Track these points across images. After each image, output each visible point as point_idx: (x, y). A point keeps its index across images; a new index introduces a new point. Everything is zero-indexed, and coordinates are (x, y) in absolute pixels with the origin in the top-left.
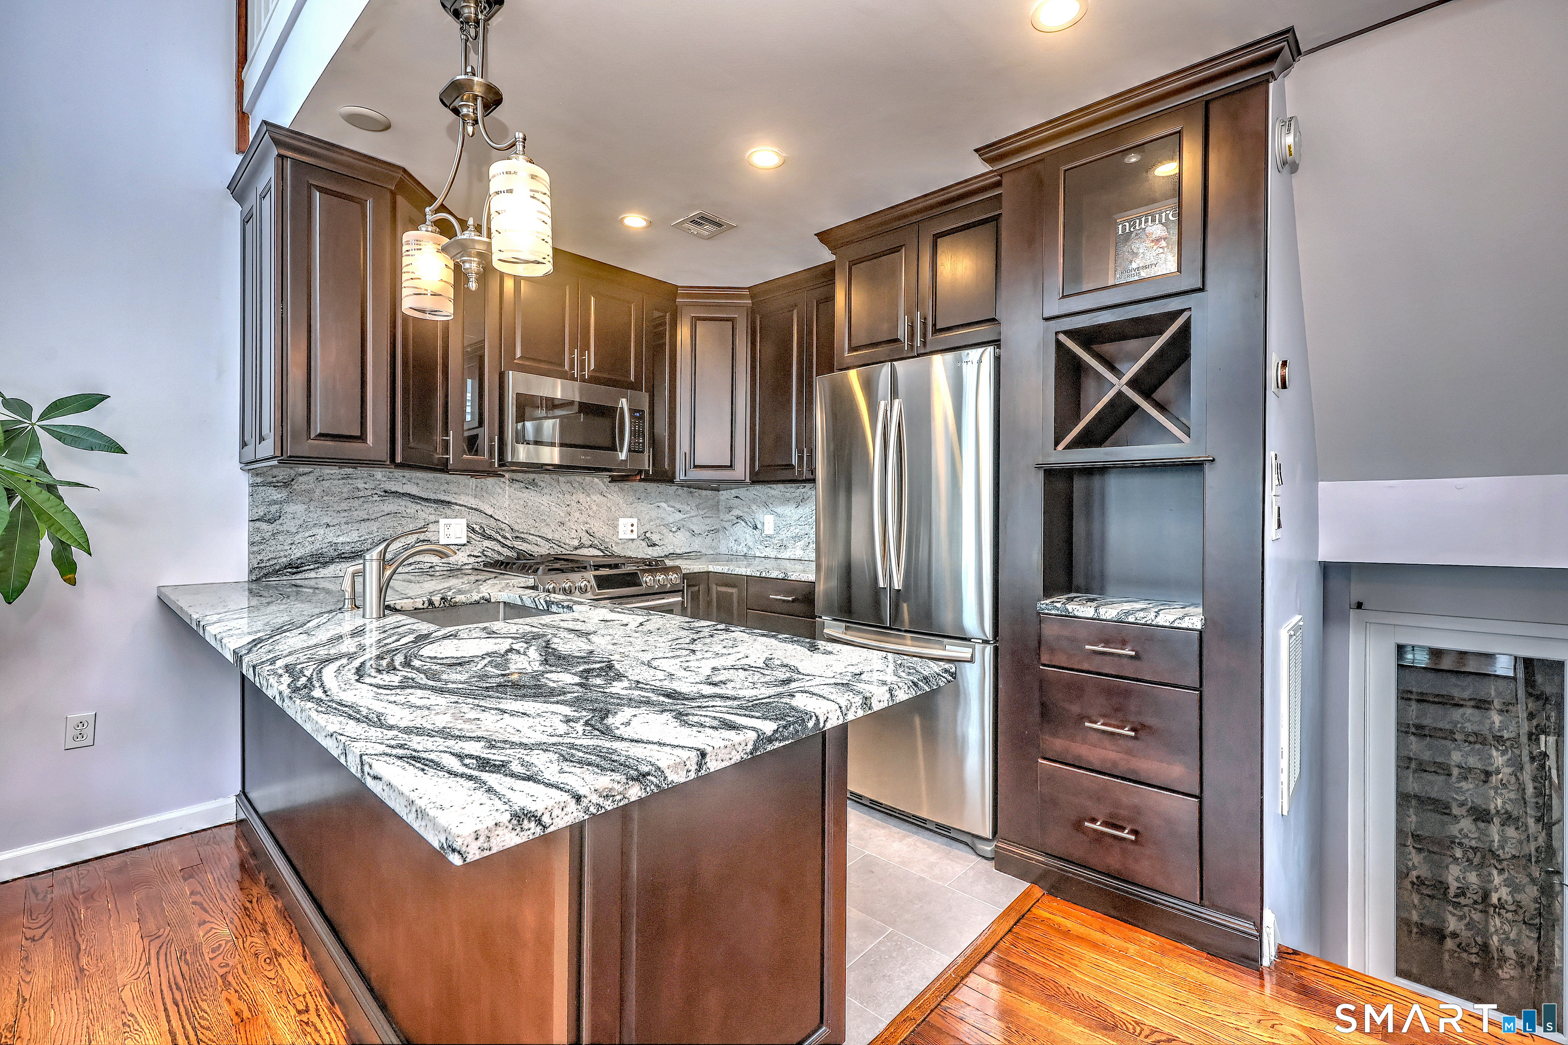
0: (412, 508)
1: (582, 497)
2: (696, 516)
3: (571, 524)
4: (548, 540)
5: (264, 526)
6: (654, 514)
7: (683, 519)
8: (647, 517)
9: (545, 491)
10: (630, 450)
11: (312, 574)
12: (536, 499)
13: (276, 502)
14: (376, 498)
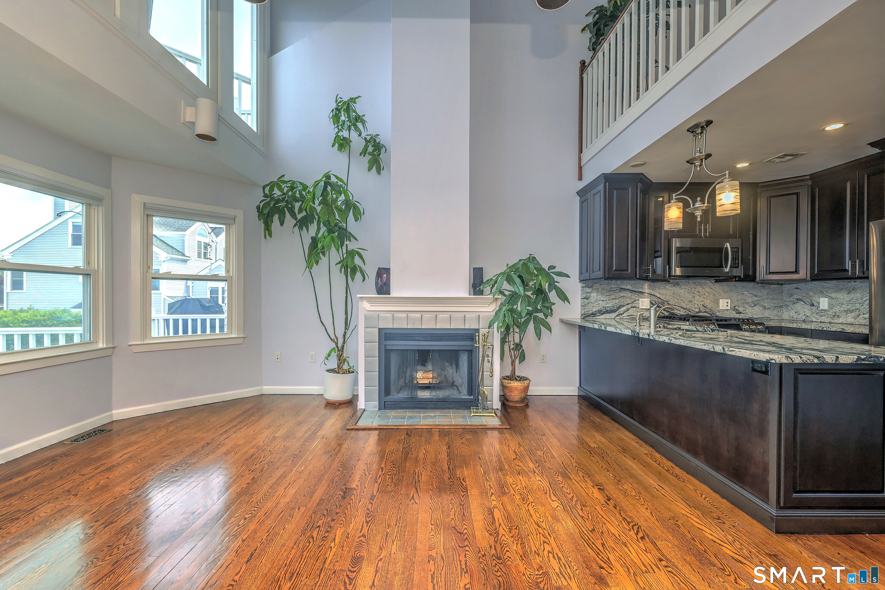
0: (629, 294)
1: (700, 289)
2: (767, 299)
3: (695, 302)
4: (684, 308)
5: (585, 300)
6: (740, 297)
7: (758, 300)
8: (736, 299)
9: (683, 287)
10: (731, 267)
11: (598, 317)
12: (678, 290)
13: (588, 293)
14: (618, 291)
